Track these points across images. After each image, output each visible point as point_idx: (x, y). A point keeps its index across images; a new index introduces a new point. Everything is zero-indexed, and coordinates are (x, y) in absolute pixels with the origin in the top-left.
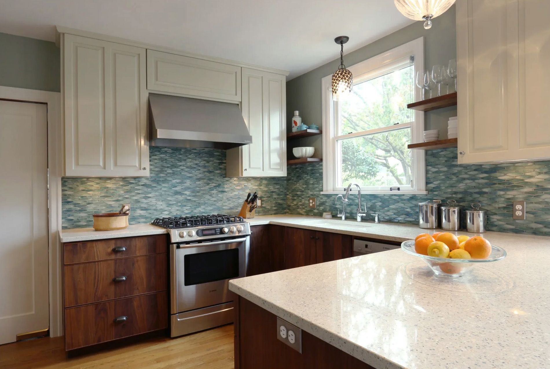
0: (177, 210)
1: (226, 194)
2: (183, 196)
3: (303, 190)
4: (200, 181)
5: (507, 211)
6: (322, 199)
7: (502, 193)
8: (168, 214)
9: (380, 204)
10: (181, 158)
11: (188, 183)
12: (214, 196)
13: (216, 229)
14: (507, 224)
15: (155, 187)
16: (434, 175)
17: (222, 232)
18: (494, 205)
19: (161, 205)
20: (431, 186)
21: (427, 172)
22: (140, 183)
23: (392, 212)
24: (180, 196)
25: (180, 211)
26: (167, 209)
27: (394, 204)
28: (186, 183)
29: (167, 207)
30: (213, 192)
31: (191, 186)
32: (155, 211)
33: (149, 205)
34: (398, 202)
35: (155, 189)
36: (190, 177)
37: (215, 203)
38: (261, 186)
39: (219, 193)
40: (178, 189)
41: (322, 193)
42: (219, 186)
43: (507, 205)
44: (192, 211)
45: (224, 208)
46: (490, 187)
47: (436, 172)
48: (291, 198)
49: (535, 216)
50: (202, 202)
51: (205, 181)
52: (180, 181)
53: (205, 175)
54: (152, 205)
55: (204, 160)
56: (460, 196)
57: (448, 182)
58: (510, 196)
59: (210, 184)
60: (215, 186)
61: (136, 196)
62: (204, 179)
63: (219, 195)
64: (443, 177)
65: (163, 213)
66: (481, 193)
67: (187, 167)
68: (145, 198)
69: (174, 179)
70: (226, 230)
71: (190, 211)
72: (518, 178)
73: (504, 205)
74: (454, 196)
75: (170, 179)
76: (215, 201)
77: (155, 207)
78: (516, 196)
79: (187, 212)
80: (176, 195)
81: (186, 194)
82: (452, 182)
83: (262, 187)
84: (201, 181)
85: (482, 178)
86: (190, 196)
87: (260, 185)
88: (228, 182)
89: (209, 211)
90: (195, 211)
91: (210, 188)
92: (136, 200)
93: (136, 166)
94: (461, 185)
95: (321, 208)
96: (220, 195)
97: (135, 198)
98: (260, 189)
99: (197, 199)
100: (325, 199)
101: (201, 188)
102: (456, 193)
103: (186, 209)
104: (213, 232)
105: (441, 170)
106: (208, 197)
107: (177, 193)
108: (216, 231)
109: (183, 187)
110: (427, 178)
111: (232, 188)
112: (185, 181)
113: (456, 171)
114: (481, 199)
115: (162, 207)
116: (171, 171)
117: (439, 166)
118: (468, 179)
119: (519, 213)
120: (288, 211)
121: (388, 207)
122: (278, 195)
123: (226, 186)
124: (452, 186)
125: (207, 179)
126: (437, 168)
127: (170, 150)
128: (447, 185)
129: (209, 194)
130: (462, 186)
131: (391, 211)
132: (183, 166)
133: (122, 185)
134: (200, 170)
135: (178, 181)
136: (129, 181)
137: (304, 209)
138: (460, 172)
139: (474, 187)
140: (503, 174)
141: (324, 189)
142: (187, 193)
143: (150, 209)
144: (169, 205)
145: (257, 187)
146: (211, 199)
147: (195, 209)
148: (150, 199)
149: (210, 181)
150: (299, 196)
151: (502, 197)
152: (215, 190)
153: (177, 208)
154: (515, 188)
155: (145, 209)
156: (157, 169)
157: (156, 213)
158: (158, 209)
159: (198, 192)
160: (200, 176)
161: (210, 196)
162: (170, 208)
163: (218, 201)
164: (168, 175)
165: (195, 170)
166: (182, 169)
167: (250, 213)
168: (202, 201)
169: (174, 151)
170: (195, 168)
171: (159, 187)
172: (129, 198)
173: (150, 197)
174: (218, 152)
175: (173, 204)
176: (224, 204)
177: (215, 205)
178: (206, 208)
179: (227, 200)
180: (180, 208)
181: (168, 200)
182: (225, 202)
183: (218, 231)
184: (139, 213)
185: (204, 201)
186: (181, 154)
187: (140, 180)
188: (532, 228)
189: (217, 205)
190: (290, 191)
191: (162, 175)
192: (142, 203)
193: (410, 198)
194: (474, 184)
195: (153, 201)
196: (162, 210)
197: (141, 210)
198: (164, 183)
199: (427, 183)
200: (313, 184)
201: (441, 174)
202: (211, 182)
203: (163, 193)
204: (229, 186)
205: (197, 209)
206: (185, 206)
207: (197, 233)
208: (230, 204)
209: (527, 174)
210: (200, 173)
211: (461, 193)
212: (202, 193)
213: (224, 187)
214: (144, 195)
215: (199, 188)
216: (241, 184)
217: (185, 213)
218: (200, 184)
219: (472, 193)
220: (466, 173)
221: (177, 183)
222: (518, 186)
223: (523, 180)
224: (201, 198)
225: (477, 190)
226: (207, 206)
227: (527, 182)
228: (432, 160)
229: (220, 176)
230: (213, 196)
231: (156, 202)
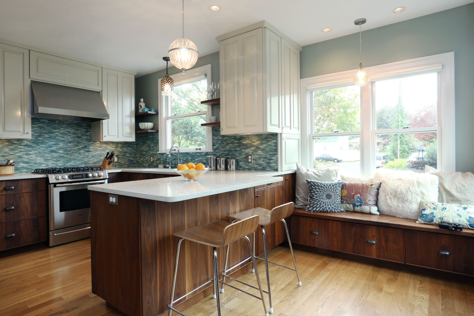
0: (53, 164)
1: (91, 153)
2: (57, 154)
3: (147, 151)
4: (70, 144)
5: (246, 160)
6: (158, 156)
7: (244, 150)
8: (45, 167)
9: (190, 158)
10: (56, 127)
11: (62, 145)
12: (82, 154)
13: (83, 175)
14: (246, 166)
15: (35, 147)
16: (216, 141)
17: (87, 176)
18: (241, 157)
19: (40, 160)
20: (215, 147)
21: (213, 139)
22: (23, 144)
23: (197, 163)
24: (55, 154)
25: (55, 164)
26: (44, 162)
27: (197, 158)
28: (60, 144)
29: (45, 161)
30: (81, 151)
31: (64, 147)
32: (35, 164)
33: (29, 160)
34: (199, 157)
35: (35, 148)
36: (63, 141)
37: (83, 159)
38: (118, 148)
39: (86, 152)
40: (54, 148)
41: (158, 152)
42: (86, 147)
43: (246, 156)
44: (65, 164)
45: (90, 162)
46: (239, 147)
47: (217, 140)
48: (139, 156)
49: (256, 161)
50: (73, 158)
51: (75, 143)
52: (55, 143)
53: (75, 140)
54: (33, 160)
55: (74, 129)
56: (227, 152)
57: (222, 145)
58: (247, 152)
59: (79, 146)
60: (82, 147)
61: (19, 153)
62: (74, 142)
63: (86, 154)
64: (220, 142)
65: (41, 165)
66: (236, 151)
67: (61, 134)
68: (27, 154)
69: (50, 141)
70: (90, 175)
71: (63, 165)
72: (250, 143)
73: (244, 157)
74: (225, 152)
75: (47, 141)
76: (82, 158)
77: (34, 161)
78: (249, 152)
79: (60, 165)
80: (52, 153)
81: (60, 152)
82: (224, 145)
83: (118, 149)
84: (72, 143)
85: (236, 143)
86: (63, 154)
87: (117, 147)
88: (92, 145)
89: (78, 165)
90: (67, 164)
91: (79, 149)
92: (19, 156)
93: (21, 131)
94: (228, 146)
95: (158, 162)
96: (87, 154)
97: (18, 154)
98: (117, 150)
99: (68, 156)
100: (160, 156)
101: (72, 149)
102: (225, 151)
103: (60, 163)
104: (81, 176)
105: (219, 138)
106: (77, 155)
107: (52, 151)
108: (83, 176)
109: (57, 148)
110: (213, 143)
111: (96, 149)
112: (59, 143)
113: (226, 139)
114: (236, 154)
115: (40, 161)
116: (48, 136)
117: (218, 136)
118: (231, 143)
119: (250, 160)
120: (137, 165)
121: (194, 159)
122: (130, 154)
123: (91, 147)
124: (223, 147)
125: (76, 142)
126: (217, 137)
127: (47, 121)
128: (222, 147)
129: (78, 153)
130: (228, 147)
131: (196, 162)
132: (58, 132)
133: (7, 145)
134: (70, 136)
135: (53, 143)
136: (13, 142)
137: (147, 163)
138: (227, 140)
139: (233, 147)
140: (244, 141)
141: (160, 150)
142: (61, 151)
143: (31, 163)
144: (46, 160)
145: (115, 149)
146: (80, 156)
147: (67, 163)
148: (31, 156)
149: (78, 144)
150: (144, 155)
151: (243, 152)
152: (82, 150)
153: (52, 162)
154: (249, 148)
155: (27, 163)
156: (36, 134)
157: (35, 166)
158: (37, 163)
159: (70, 151)
160: (71, 140)
161: (78, 154)
162: (47, 162)
163: (85, 158)
164: (46, 139)
165: (67, 135)
166: (56, 135)
167: (109, 166)
168: (72, 157)
169: (50, 122)
170: (67, 134)
171: (38, 147)
172: (13, 154)
173: (31, 154)
174: (84, 124)
175: (49, 159)
176: (89, 160)
177: (82, 160)
178: (76, 163)
179: (91, 157)
180: (55, 162)
181: (45, 156)
182: (90, 159)
183: (84, 176)
184: (22, 166)
185: (74, 157)
186: (56, 124)
187: (22, 142)
188: (255, 167)
189: (84, 160)
190: (138, 152)
191: (40, 139)
192: (24, 158)
193: (205, 154)
194: (233, 146)
195: (33, 157)
196: (40, 164)
197: (23, 163)
198: (41, 144)
199: (213, 146)
200: (153, 147)
201: (219, 141)
202: (79, 145)
203: (41, 151)
204: (93, 147)
205: (68, 163)
206: (59, 161)
207: (69, 177)
208: (94, 160)
209: (253, 141)
210: (71, 138)
211: (228, 151)
212: (73, 152)
213: (89, 148)
214: (26, 153)
215: (70, 149)
216: (103, 146)
217: (59, 166)
218: (70, 146)
219: (232, 151)
220: (230, 140)
221: (53, 144)
222: (250, 147)
223: (251, 144)
224: (72, 156)
225: (234, 149)
226: (76, 161)
227: (253, 145)
228: (215, 133)
229: (86, 140)
230: (80, 154)
231: (35, 157)
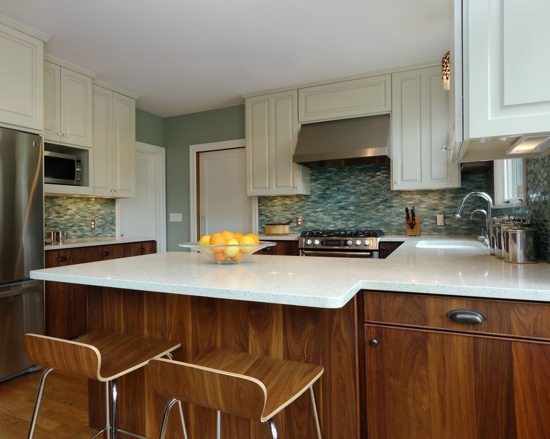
0: (342, 224)
1: (395, 209)
2: (347, 211)
4: (364, 196)
8: (334, 227)
10: (345, 175)
11: (353, 198)
12: (380, 211)
15: (322, 203)
19: (328, 218)
22: (310, 200)
24: (345, 211)
25: (345, 225)
26: (332, 222)
28: (350, 198)
29: (333, 220)
30: (379, 207)
31: (355, 201)
32: (322, 224)
33: (317, 218)
35: (322, 204)
36: (354, 193)
37: (382, 218)
38: (444, 200)
39: (387, 208)
40: (342, 204)
42: (386, 201)
44: (357, 225)
45: (393, 224)
50: (367, 217)
51: (370, 196)
52: (344, 197)
53: (370, 191)
54: (320, 219)
55: (369, 176)
59: (376, 199)
60: (381, 201)
61: (307, 210)
62: (369, 194)
63: (386, 211)
65: (329, 226)
67: (351, 184)
68: (314, 212)
69: (339, 195)
71: (354, 226)
75: (335, 195)
76: (381, 216)
77: (322, 220)
79: (351, 226)
80: (340, 210)
81: (350, 209)
83: (445, 202)
84: (366, 196)
86: (354, 211)
87: (442, 199)
88: (397, 197)
89: (375, 226)
90: (360, 226)
91: (376, 203)
92: (307, 214)
93: (291, 186)
96: (388, 211)
97: (306, 212)
98: (442, 203)
99: (362, 214)
101: (366, 204)
103: (351, 224)
106: (373, 212)
107: (342, 208)
109: (347, 203)
111: (402, 203)
112: (349, 197)
115: (328, 221)
116: (336, 189)
123: (394, 201)
125: (372, 194)
127: (335, 169)
129: (375, 209)
132: (348, 182)
133: (297, 202)
134: (364, 185)
135: (343, 197)
136: (301, 198)
142: (352, 208)
143: (318, 222)
144: (335, 219)
145: (437, 202)
146: (378, 214)
147: (360, 223)
148: (318, 213)
149: (375, 196)
152: (381, 205)
153: (342, 221)
155: (314, 222)
156: (323, 188)
157: (323, 226)
158: (325, 222)
159: (363, 207)
160: (365, 191)
161: (376, 211)
162: (335, 222)
163: (385, 216)
164: (334, 192)
165: (359, 185)
166: (346, 186)
167: (412, 230)
168: (367, 215)
169: (339, 170)
170: (359, 184)
171: (325, 203)
172: (301, 212)
173: (318, 212)
174: (384, 166)
175: (338, 218)
176: (392, 220)
177: (382, 220)
178: (371, 224)
179: (395, 216)
180: (345, 222)
181: (333, 214)
182: (394, 218)
184: (310, 225)
185: (370, 216)
186: (345, 172)
187: (310, 197)
189: (385, 220)
191: (328, 192)
192: (312, 216)
195: (321, 215)
196: (328, 224)
197: (311, 222)
198: (329, 199)
202: (377, 197)
203: (329, 208)
204: (398, 201)
205: (362, 224)
206: (349, 220)
208: (400, 220)
210: (365, 189)
212: (367, 208)
213: (392, 202)
214: (313, 210)
215: (364, 204)
216: (415, 199)
217: (349, 227)
218: (364, 200)
221: (342, 199)
224: (366, 213)
226: (373, 222)
229: (387, 191)
230: (378, 211)
231: (322, 216)
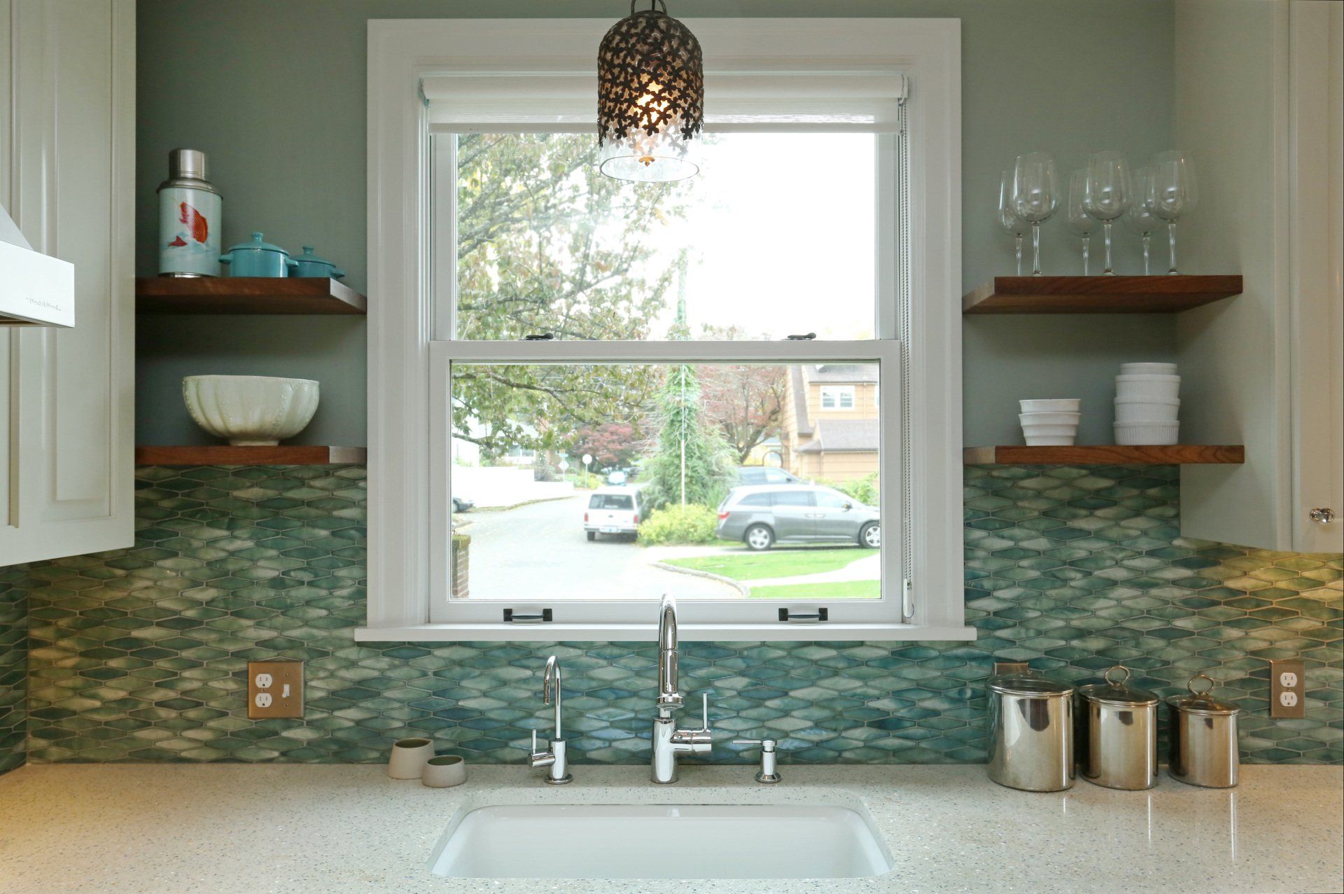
3: (190, 613)
5: (1253, 694)
6: (353, 664)
7: (1234, 633)
9: (740, 682)
14: (1254, 735)
16: (994, 565)
18: (1211, 674)
20: (986, 605)
21: (970, 548)
23: (805, 718)
27: (813, 684)
34: (836, 673)
41: (360, 635)
43: (1251, 674)
46: (1199, 614)
47: (1003, 553)
48: (70, 662)
49: (1330, 705)
56: (1095, 644)
57: (1053, 593)
58: (1262, 645)
64: (1034, 574)
66: (1169, 635)
72: (1283, 585)
73: (1240, 675)
74: (1075, 643)
78: (1278, 645)
82: (1066, 592)
85: (1175, 583)
94: (1101, 603)
95: (348, 716)
100: (372, 667)
102: (1082, 634)
105: (1025, 544)
110: (970, 576)
113: (1082, 554)
114: (1171, 654)
117: (1017, 532)
118: (1129, 583)
119: (1288, 699)
120: (41, 743)
121: (786, 694)
124: (1064, 607)
126: (1011, 538)
128: (1046, 604)
130: (1104, 609)
131: (795, 713)
137: (197, 724)
138: (1094, 558)
139: (1149, 612)
140: (1238, 573)
141: (376, 604)
150: (145, 653)
151: (1234, 647)
154: (1275, 619)
188: (1323, 744)
190: (63, 623)
193: (893, 653)
194: (1143, 603)
199: (970, 595)
200: (277, 583)
201: (1025, 563)
209: (1307, 574)
211: (1101, 633)
219: (1142, 633)
220: (1118, 563)
222: (1284, 613)
223: (1297, 593)
225: (1156, 624)
227: (1307, 600)
228: (990, 504)
